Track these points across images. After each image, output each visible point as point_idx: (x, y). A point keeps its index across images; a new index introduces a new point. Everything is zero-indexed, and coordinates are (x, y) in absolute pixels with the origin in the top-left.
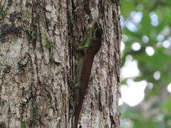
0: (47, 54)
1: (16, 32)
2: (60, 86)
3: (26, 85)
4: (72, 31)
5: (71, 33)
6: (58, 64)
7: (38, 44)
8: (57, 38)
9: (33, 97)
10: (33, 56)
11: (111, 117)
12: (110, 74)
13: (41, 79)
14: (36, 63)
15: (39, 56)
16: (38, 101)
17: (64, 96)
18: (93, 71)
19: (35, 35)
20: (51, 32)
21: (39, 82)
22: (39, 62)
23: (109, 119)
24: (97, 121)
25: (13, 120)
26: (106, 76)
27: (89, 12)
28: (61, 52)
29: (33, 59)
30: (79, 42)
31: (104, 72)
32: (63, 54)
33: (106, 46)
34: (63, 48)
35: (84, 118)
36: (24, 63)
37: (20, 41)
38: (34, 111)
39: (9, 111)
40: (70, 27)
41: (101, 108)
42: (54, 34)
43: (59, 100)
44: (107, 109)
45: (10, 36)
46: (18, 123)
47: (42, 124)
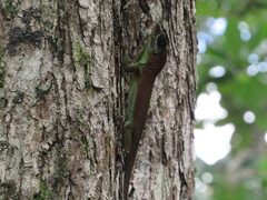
0: (80, 75)
1: (32, 39)
2: (101, 125)
3: (48, 123)
4: (120, 38)
5: (118, 41)
6: (98, 90)
7: (67, 59)
8: (98, 50)
9: (59, 142)
10: (59, 77)
11: (181, 175)
12: (179, 107)
13: (71, 113)
14: (63, 89)
15: (69, 77)
16: (66, 147)
17: (107, 140)
18: (153, 103)
19: (63, 43)
20: (87, 40)
21: (69, 118)
22: (68, 86)
23: (177, 178)
24: (159, 180)
25: (27, 177)
26: (173, 110)
27: (146, 10)
28: (103, 72)
29: (59, 82)
30: (132, 57)
31: (170, 103)
32: (106, 75)
33: (173, 63)
34: (107, 64)
35: (139, 175)
36: (45, 88)
37: (38, 53)
38: (61, 163)
39: (22, 163)
40: (117, 31)
41: (165, 161)
42: (92, 43)
43: (100, 147)
44: (175, 162)
45: (23, 45)
46: (36, 183)
47: (72, 183)
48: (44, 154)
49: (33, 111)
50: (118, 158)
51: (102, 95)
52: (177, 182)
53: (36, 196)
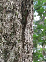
0: (17, 16)
3: (12, 24)
5: (22, 11)
6: (19, 19)
7: (15, 14)
8: (19, 13)
13: (15, 22)
14: (14, 19)
16: (15, 27)
18: (27, 20)
19: (14, 12)
20: (18, 11)
21: (15, 23)
22: (15, 18)
23: (31, 30)
24: (28, 31)
26: (30, 21)
27: (26, 6)
29: (14, 18)
30: (24, 13)
33: (30, 14)
34: (20, 15)
35: (26, 30)
37: (10, 13)
38: (14, 30)
39: (8, 30)
40: (22, 10)
41: (29, 28)
43: (20, 27)
44: (31, 28)
45: (8, 12)
46: (10, 33)
47: (16, 33)
48: (11, 28)
49: (10, 22)
50: (22, 29)
51: (20, 19)
52: (31, 31)
53: (10, 35)
